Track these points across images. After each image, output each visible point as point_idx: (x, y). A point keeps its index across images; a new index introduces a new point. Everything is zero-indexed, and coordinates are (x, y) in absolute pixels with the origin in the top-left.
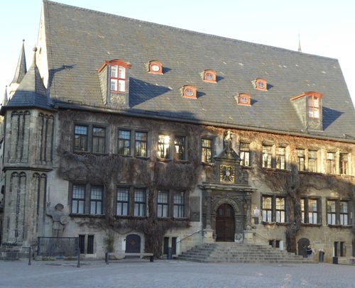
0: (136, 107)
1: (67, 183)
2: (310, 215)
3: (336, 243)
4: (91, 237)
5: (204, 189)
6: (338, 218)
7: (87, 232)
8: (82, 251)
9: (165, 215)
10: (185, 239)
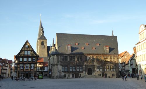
0: (72, 52)
1: (61, 66)
2: (107, 69)
3: (113, 74)
4: (66, 75)
5: (85, 66)
6: (113, 69)
7: (65, 74)
8: (64, 77)
9: (79, 70)
10: (82, 74)
